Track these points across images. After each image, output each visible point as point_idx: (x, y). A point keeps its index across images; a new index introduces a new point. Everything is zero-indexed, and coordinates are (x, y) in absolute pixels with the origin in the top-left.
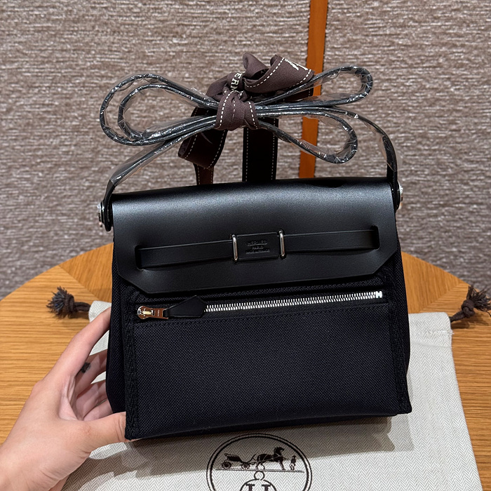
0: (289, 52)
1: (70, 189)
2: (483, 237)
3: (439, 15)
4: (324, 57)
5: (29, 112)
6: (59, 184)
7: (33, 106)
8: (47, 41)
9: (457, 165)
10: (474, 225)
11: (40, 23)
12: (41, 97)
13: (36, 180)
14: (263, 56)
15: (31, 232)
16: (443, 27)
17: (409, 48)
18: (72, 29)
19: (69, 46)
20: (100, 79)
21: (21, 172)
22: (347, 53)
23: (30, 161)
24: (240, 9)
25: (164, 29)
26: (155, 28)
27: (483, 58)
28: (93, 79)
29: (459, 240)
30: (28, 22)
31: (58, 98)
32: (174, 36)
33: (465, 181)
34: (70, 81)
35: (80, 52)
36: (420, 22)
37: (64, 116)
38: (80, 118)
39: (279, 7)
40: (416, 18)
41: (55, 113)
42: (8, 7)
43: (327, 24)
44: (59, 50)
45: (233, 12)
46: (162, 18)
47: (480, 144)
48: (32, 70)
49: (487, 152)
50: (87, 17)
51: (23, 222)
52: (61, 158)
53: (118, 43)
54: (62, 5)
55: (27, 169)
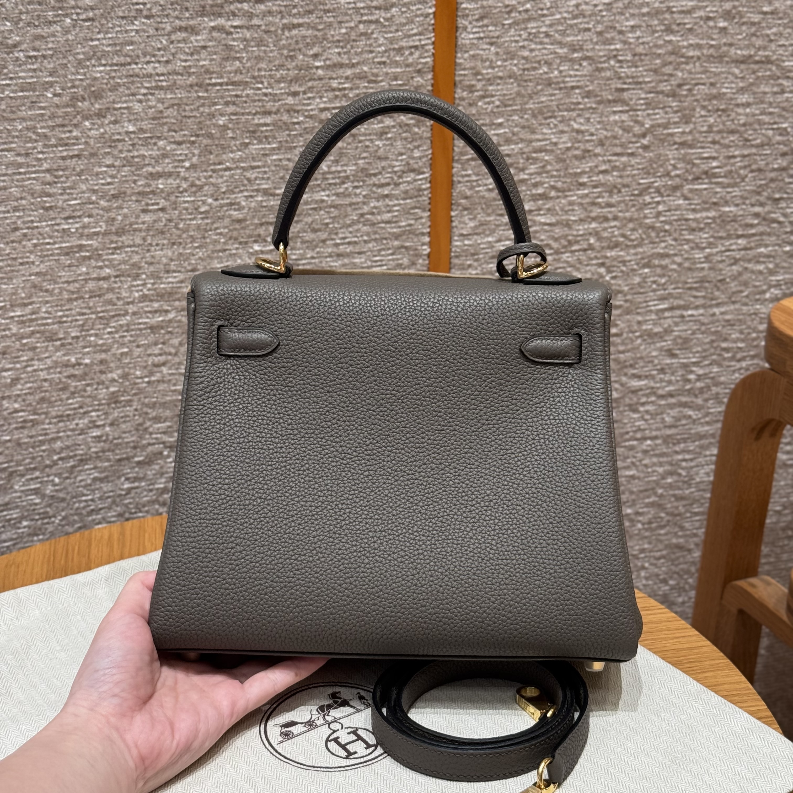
0: (406, 248)
1: (100, 498)
2: (662, 487)
3: (585, 180)
4: (450, 251)
5: (45, 380)
6: (85, 492)
7: (52, 371)
9: (622, 385)
10: (650, 470)
11: (68, 242)
12: (64, 355)
13: (49, 490)
14: (375, 256)
16: (591, 195)
17: (553, 228)
18: (113, 245)
19: (108, 272)
20: (150, 315)
21: (27, 480)
22: (479, 241)
23: (43, 460)
24: (343, 193)
25: (242, 231)
26: (230, 230)
27: (640, 231)
28: (141, 318)
29: (633, 497)
30: (51, 241)
31: (88, 353)
32: (255, 241)
33: (634, 407)
34: (108, 324)
35: (122, 279)
36: (564, 191)
37: (97, 380)
38: (121, 381)
39: (392, 186)
40: (559, 185)
41: (83, 377)
42: (24, 223)
43: (452, 204)
44: (94, 279)
45: (334, 198)
46: (241, 216)
47: (648, 350)
49: (656, 361)
50: (136, 226)
52: (90, 448)
53: (178, 259)
54: (101, 212)
55: (37, 474)
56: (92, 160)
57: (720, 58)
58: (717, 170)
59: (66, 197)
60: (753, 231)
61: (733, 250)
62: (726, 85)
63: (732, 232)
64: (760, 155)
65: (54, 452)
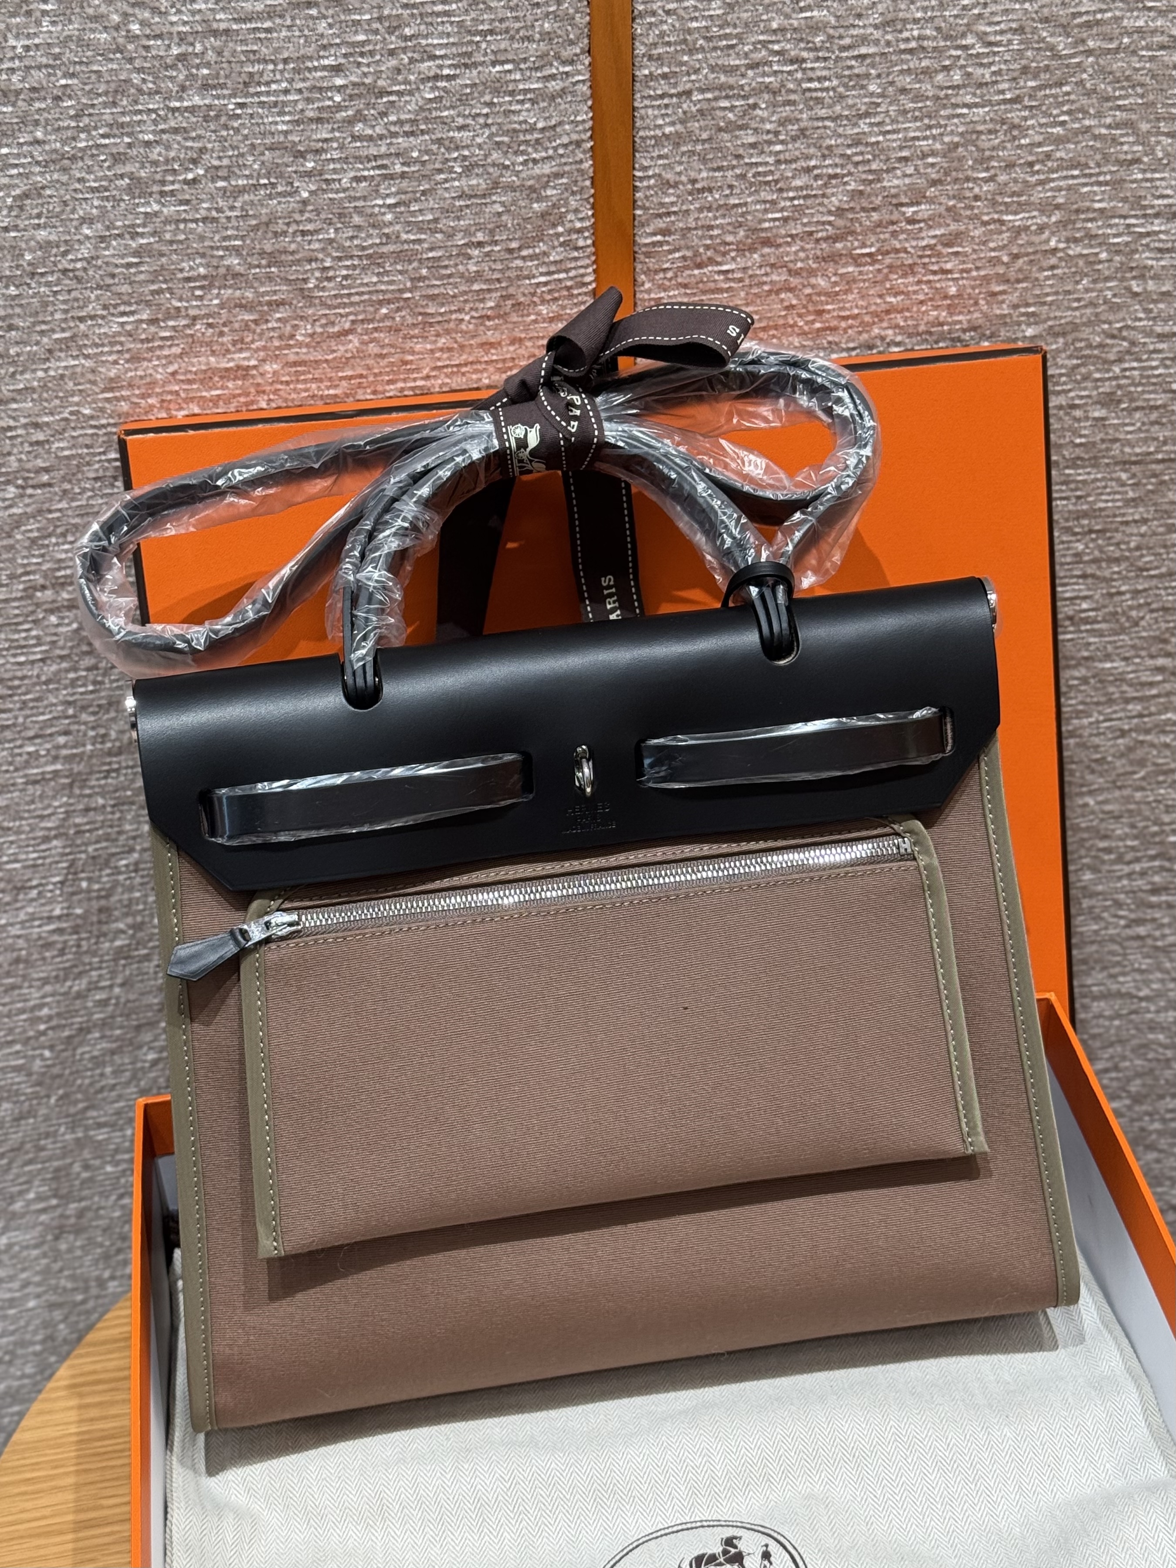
1: (114, 1072)
5: (19, 937)
6: (90, 1066)
7: (27, 924)
8: (54, 797)
11: (37, 767)
12: (43, 905)
13: (37, 1066)
15: (30, 1172)
18: (106, 768)
19: (101, 801)
23: (25, 1031)
31: (80, 901)
34: (107, 864)
35: (126, 807)
37: (96, 933)
38: (131, 932)
41: (76, 930)
44: (80, 811)
48: (23, 857)
51: (12, 1154)
52: (93, 1014)
54: (83, 727)
55: (18, 1047)
56: (64, 665)
57: (1094, 462)
58: (1092, 614)
59: (29, 712)
60: (1154, 692)
61: (1120, 719)
62: (1104, 497)
63: (1117, 696)
64: (1166, 588)
65: (39, 1019)
